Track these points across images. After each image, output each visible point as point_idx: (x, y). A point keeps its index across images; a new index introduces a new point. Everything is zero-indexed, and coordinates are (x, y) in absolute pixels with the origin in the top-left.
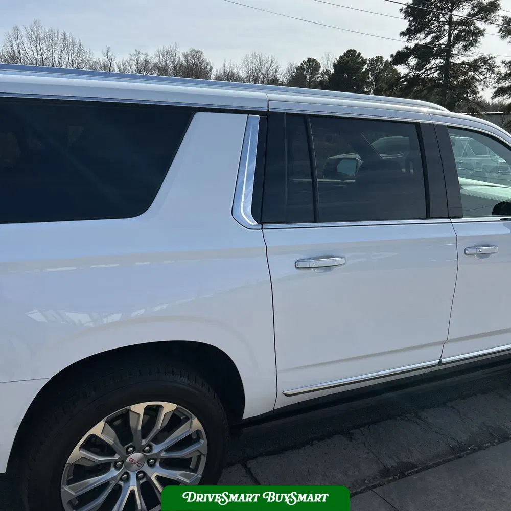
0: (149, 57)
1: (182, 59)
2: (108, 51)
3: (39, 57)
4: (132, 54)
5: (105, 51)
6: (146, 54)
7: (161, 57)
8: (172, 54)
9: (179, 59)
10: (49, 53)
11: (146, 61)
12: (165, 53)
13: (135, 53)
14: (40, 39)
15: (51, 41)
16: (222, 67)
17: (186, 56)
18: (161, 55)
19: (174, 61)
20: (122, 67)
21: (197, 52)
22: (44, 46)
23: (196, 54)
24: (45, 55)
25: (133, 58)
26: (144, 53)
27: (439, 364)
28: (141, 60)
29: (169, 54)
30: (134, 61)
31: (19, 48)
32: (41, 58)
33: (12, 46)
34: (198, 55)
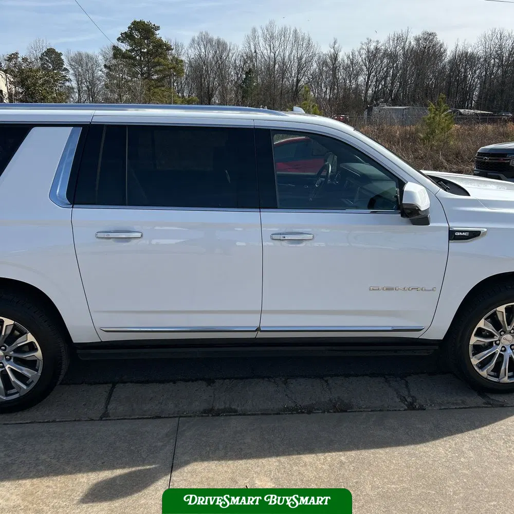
0: (380, 45)
1: (413, 43)
2: (335, 43)
4: (364, 42)
5: (332, 43)
6: (377, 41)
7: (391, 43)
8: (403, 39)
9: (410, 43)
10: (281, 50)
11: (377, 49)
12: (396, 39)
13: (366, 41)
14: (272, 37)
15: (283, 38)
16: (454, 47)
17: (417, 40)
18: (391, 41)
19: (404, 46)
20: (351, 57)
21: (431, 34)
22: (277, 44)
23: (429, 37)
24: (277, 52)
25: (364, 47)
26: (375, 40)
27: (258, 330)
28: (372, 48)
29: (400, 39)
30: (364, 50)
31: (255, 48)
32: (273, 55)
33: (250, 46)
34: (431, 37)
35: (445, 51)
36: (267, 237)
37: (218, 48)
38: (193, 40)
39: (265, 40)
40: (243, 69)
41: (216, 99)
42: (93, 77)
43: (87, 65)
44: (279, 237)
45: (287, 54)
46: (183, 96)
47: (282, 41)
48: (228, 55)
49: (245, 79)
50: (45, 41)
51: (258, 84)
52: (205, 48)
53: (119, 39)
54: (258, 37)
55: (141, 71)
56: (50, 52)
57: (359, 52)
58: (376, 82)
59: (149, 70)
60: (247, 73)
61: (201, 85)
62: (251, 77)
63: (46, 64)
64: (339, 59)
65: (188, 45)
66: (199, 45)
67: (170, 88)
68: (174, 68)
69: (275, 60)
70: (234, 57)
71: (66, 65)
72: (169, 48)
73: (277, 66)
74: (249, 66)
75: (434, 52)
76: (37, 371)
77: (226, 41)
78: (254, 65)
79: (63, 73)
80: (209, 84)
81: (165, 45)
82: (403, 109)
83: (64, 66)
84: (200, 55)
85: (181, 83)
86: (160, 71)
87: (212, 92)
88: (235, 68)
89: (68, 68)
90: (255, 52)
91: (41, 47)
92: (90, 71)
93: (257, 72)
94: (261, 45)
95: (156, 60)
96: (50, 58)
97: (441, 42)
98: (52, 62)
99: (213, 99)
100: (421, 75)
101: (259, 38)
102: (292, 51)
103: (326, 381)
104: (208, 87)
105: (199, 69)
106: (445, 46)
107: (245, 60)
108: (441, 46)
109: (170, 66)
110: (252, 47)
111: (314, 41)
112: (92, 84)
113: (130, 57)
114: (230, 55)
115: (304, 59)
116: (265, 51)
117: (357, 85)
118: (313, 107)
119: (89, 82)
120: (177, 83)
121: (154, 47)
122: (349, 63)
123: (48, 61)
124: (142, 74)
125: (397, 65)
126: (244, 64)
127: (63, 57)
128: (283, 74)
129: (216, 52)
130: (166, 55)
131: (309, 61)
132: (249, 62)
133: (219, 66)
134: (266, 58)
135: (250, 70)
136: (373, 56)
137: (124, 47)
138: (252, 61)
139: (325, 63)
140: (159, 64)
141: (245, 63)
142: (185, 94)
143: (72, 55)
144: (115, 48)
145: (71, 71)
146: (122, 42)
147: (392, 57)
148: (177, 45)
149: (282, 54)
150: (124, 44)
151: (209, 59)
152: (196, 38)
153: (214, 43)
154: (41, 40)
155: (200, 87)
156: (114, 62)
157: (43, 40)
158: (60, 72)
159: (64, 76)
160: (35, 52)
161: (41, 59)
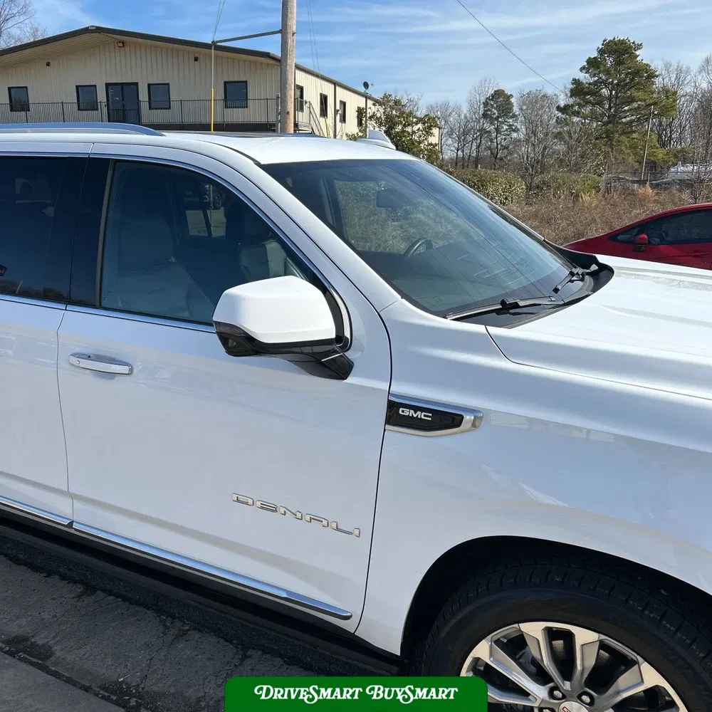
27: (71, 525)
50: (492, 81)
53: (581, 70)
56: (499, 94)
63: (490, 110)
71: (516, 110)
72: (652, 75)
79: (511, 121)
81: (647, 70)
83: (513, 112)
89: (519, 113)
91: (487, 89)
95: (627, 93)
96: (497, 103)
98: (498, 108)
109: (649, 102)
123: (492, 107)
127: (513, 100)
140: (632, 100)
144: (576, 82)
145: (521, 118)
146: (587, 72)
150: (589, 75)
154: (488, 80)
157: (490, 80)
158: (507, 120)
159: (510, 125)
160: (478, 96)
161: (486, 104)
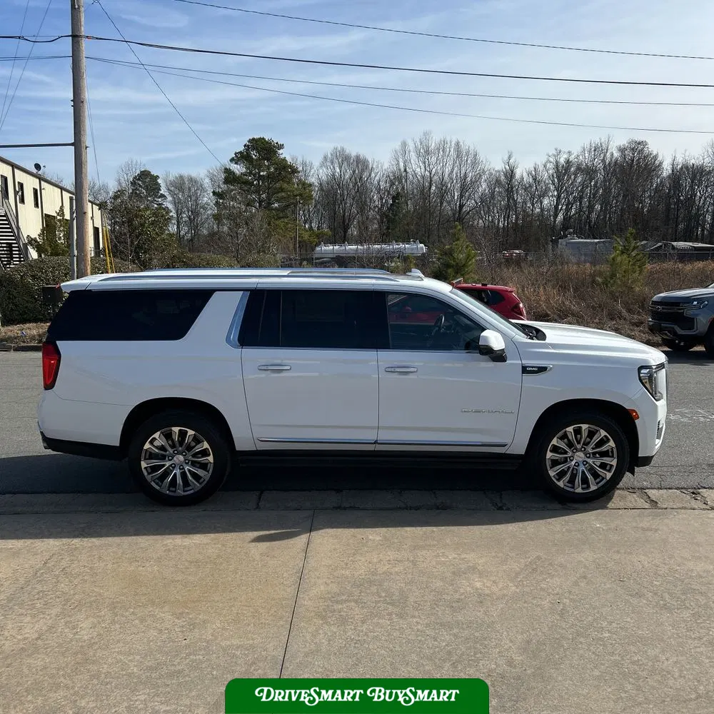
0: (573, 156)
1: (617, 154)
2: (510, 158)
3: (427, 173)
4: (550, 154)
5: (506, 158)
6: (569, 152)
7: (587, 155)
8: (602, 150)
9: (612, 154)
10: (439, 168)
11: (568, 162)
12: (593, 149)
13: (554, 152)
14: (427, 152)
15: (442, 153)
17: (622, 150)
18: (586, 152)
19: (604, 159)
20: (533, 173)
21: (639, 143)
22: (433, 159)
23: (638, 147)
24: (434, 170)
25: (551, 159)
26: (567, 151)
27: (376, 442)
28: (562, 161)
29: (598, 150)
30: (552, 164)
31: (405, 166)
32: (428, 174)
33: (398, 164)
34: (640, 147)
35: (661, 163)
36: (382, 370)
37: (357, 166)
38: (325, 158)
39: (418, 156)
40: (389, 192)
41: (354, 231)
42: (197, 205)
43: (189, 189)
44: (391, 370)
45: (447, 171)
46: (311, 228)
47: (440, 157)
48: (370, 175)
49: (391, 205)
50: (139, 162)
51: (408, 212)
52: (340, 167)
53: (232, 160)
54: (409, 152)
55: (259, 198)
56: (145, 175)
57: (545, 166)
58: (567, 205)
59: (269, 198)
60: (394, 198)
61: (335, 214)
62: (398, 203)
63: (138, 190)
64: (518, 176)
65: (318, 164)
66: (332, 163)
67: (295, 220)
68: (301, 195)
69: (431, 181)
70: (377, 178)
71: (163, 191)
72: (295, 171)
73: (433, 188)
74: (397, 188)
75: (646, 165)
76: (208, 472)
77: (367, 157)
78: (403, 188)
79: (160, 200)
80: (344, 212)
81: (291, 166)
82: (596, 243)
83: (161, 192)
84: (334, 175)
85: (309, 211)
86: (283, 198)
87: (349, 221)
88: (379, 190)
89: (166, 194)
90: (405, 170)
91: (134, 170)
92: (193, 198)
93: (406, 196)
94: (412, 162)
95: (278, 185)
96: (144, 183)
97: (655, 153)
98: (146, 188)
99: (350, 230)
100: (629, 195)
101: (411, 153)
102: (453, 169)
103: (435, 493)
104: (344, 216)
105: (332, 194)
106: (660, 158)
107: (391, 181)
108: (656, 157)
109: (296, 193)
110: (402, 165)
111: (481, 157)
112: (195, 212)
113: (246, 183)
114: (373, 175)
115: (469, 179)
116: (418, 170)
117: (542, 209)
118: (467, 247)
119: (192, 212)
120: (304, 211)
121: (276, 169)
122: (531, 181)
123: (140, 186)
124: (260, 203)
125: (596, 183)
126: (391, 186)
127: (159, 181)
128: (442, 197)
129: (354, 172)
130: (291, 179)
131: (476, 181)
132: (397, 183)
133: (358, 189)
134: (419, 177)
135: (398, 194)
136: (563, 172)
137: (238, 169)
138: (400, 182)
139: (498, 182)
140: (282, 190)
141: (392, 184)
142: (313, 225)
143: (171, 178)
144: (227, 171)
145: (170, 198)
146: (236, 163)
147: (589, 172)
148: (304, 164)
149: (441, 172)
150: (238, 166)
151: (345, 181)
152: (329, 156)
153: (352, 161)
154: (135, 162)
155: (333, 217)
156: (224, 187)
158: (156, 199)
159: (160, 204)
160: (125, 176)
161: (133, 183)
